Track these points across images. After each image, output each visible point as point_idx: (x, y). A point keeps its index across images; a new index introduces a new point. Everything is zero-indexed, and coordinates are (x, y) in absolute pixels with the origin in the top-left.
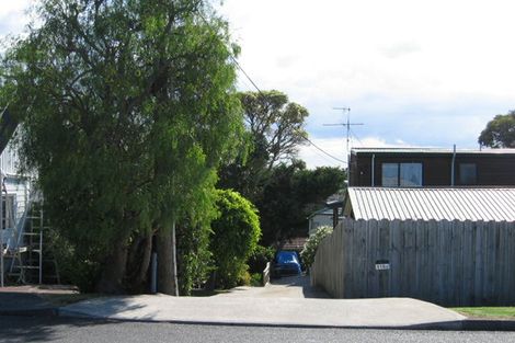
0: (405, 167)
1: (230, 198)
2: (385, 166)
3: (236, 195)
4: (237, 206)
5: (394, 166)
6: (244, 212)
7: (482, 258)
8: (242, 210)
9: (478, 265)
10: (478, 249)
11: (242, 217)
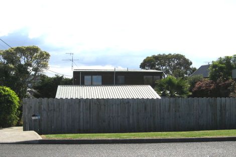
0: (94, 77)
1: (4, 90)
2: (85, 77)
3: (7, 89)
4: (7, 93)
5: (90, 77)
6: (10, 96)
7: (83, 114)
8: (9, 95)
9: (81, 117)
10: (81, 110)
11: (8, 98)
